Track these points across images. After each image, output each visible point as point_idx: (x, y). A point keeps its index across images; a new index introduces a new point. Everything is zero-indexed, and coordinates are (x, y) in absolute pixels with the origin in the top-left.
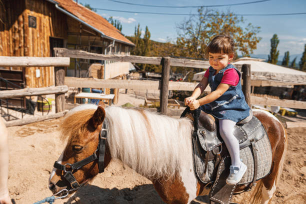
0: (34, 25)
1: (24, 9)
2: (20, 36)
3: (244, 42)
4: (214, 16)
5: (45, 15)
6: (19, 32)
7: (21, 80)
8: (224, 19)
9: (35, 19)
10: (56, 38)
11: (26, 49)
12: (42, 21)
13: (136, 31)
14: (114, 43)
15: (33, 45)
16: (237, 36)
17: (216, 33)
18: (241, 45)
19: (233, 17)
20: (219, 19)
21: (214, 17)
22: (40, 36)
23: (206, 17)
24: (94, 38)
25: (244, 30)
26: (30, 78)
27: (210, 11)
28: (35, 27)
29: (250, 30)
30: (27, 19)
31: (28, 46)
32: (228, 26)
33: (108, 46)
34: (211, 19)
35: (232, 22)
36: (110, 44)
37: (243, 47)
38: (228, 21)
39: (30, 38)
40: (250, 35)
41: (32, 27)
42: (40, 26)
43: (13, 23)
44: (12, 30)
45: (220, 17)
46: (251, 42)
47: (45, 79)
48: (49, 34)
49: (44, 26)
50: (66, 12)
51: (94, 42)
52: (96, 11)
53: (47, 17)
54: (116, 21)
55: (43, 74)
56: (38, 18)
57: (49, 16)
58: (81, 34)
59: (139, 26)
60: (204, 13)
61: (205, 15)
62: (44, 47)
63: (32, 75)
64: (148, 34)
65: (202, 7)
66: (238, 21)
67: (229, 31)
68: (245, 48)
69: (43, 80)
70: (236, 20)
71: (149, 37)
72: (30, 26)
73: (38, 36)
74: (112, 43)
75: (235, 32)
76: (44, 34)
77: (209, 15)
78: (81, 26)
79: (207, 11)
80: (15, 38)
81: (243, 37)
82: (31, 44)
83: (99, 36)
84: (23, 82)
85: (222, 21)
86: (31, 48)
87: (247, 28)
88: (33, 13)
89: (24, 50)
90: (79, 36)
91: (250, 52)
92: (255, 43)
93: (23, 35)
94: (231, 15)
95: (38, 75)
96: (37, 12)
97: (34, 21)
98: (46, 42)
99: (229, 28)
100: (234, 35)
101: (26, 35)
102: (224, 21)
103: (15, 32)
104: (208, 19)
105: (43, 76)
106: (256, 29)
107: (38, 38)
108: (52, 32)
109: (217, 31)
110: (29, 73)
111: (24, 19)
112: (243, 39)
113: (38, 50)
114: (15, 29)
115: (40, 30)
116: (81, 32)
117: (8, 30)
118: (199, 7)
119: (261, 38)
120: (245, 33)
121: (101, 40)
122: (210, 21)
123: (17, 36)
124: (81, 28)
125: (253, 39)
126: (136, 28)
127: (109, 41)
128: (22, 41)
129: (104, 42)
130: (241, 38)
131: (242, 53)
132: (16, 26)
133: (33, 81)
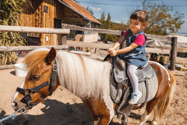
0: (47, 11)
1: (42, 2)
2: (39, 17)
3: (172, 24)
4: (153, 6)
5: (52, 5)
6: (39, 15)
7: (38, 42)
8: (159, 9)
9: (47, 7)
10: (58, 19)
11: (42, 25)
12: (51, 9)
13: (102, 16)
14: (90, 23)
15: (46, 23)
16: (167, 19)
17: (153, 18)
18: (170, 26)
19: (166, 7)
20: (156, 9)
21: (153, 8)
22: (49, 17)
23: (147, 8)
24: (79, 19)
25: (173, 16)
26: (43, 41)
27: (150, 3)
28: (47, 12)
29: (176, 16)
30: (43, 8)
31: (43, 23)
32: (162, 13)
33: (86, 24)
34: (151, 9)
35: (164, 11)
36: (87, 23)
37: (171, 27)
38: (162, 10)
39: (44, 19)
40: (176, 19)
41: (46, 12)
42: (50, 12)
43: (36, 9)
44: (35, 14)
45: (157, 7)
46: (177, 24)
47: (51, 42)
48: (54, 17)
49: (52, 12)
50: (65, 4)
51: (79, 22)
52: (79, 3)
53: (53, 7)
54: (90, 9)
55: (50, 39)
56: (49, 7)
57: (55, 6)
58: (72, 17)
59: (104, 13)
60: (146, 5)
61: (147, 6)
62: (51, 24)
63: (44, 40)
64: (109, 18)
65: (145, 1)
66: (169, 10)
67: (162, 16)
68: (172, 28)
69: (49, 43)
70: (168, 10)
71: (110, 20)
72: (44, 12)
73: (48, 17)
74: (89, 23)
75: (166, 17)
76: (51, 16)
77: (149, 6)
78: (72, 12)
79: (148, 3)
80: (37, 18)
81: (171, 20)
82: (45, 22)
83: (82, 18)
84: (39, 43)
85: (158, 10)
86: (45, 24)
87: (175, 15)
88: (46, 4)
89: (41, 25)
90: (71, 18)
91: (175, 31)
92: (179, 25)
93: (40, 17)
94: (164, 6)
95: (47, 40)
96: (49, 3)
97: (47, 9)
98: (52, 21)
99: (162, 15)
100: (165, 19)
101: (42, 17)
102: (159, 10)
103: (36, 15)
104: (149, 9)
105: (50, 41)
106: (181, 15)
107: (48, 18)
108: (56, 15)
109: (154, 16)
110: (43, 38)
111: (41, 8)
112: (171, 22)
113: (48, 25)
114: (37, 13)
115: (50, 14)
116: (72, 15)
117: (33, 14)
118: (143, 1)
119: (184, 22)
120: (173, 18)
121: (83, 20)
122: (150, 10)
123: (38, 17)
124: (72, 13)
125: (179, 22)
126: (102, 14)
127: (87, 21)
128: (40, 20)
129: (85, 22)
130: (170, 21)
131: (170, 31)
132: (37, 11)
133: (44, 43)
